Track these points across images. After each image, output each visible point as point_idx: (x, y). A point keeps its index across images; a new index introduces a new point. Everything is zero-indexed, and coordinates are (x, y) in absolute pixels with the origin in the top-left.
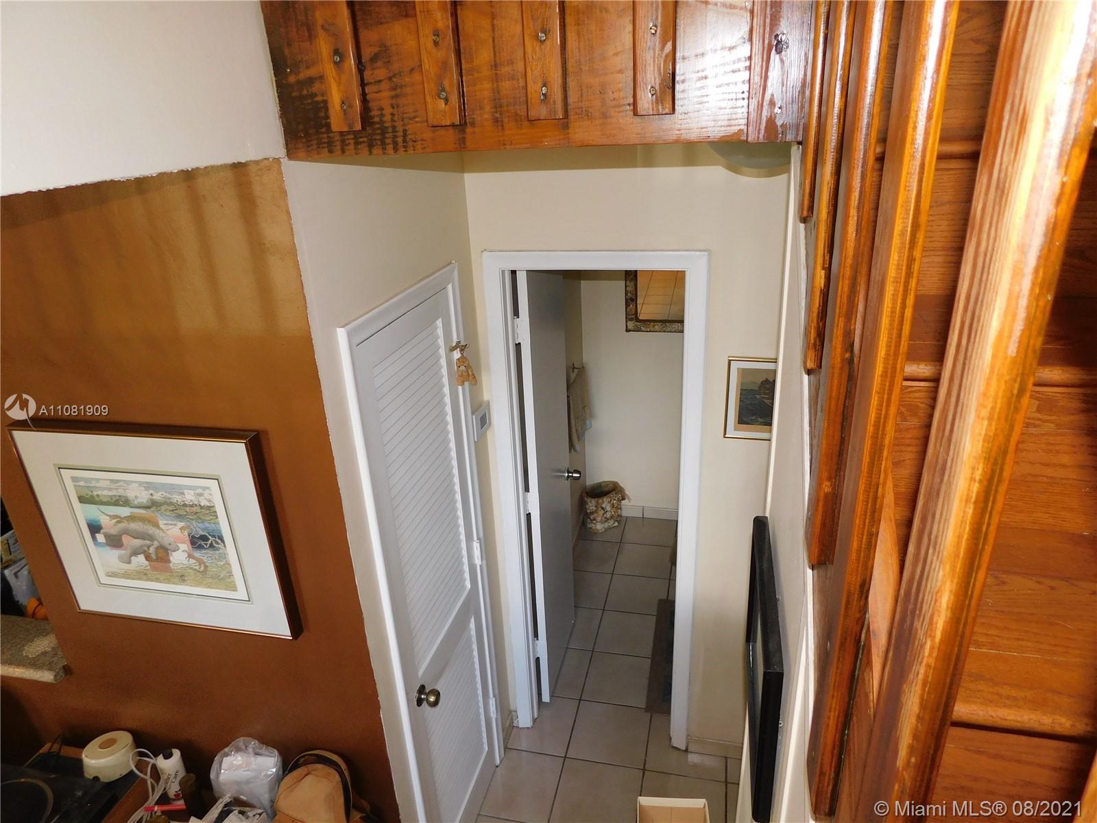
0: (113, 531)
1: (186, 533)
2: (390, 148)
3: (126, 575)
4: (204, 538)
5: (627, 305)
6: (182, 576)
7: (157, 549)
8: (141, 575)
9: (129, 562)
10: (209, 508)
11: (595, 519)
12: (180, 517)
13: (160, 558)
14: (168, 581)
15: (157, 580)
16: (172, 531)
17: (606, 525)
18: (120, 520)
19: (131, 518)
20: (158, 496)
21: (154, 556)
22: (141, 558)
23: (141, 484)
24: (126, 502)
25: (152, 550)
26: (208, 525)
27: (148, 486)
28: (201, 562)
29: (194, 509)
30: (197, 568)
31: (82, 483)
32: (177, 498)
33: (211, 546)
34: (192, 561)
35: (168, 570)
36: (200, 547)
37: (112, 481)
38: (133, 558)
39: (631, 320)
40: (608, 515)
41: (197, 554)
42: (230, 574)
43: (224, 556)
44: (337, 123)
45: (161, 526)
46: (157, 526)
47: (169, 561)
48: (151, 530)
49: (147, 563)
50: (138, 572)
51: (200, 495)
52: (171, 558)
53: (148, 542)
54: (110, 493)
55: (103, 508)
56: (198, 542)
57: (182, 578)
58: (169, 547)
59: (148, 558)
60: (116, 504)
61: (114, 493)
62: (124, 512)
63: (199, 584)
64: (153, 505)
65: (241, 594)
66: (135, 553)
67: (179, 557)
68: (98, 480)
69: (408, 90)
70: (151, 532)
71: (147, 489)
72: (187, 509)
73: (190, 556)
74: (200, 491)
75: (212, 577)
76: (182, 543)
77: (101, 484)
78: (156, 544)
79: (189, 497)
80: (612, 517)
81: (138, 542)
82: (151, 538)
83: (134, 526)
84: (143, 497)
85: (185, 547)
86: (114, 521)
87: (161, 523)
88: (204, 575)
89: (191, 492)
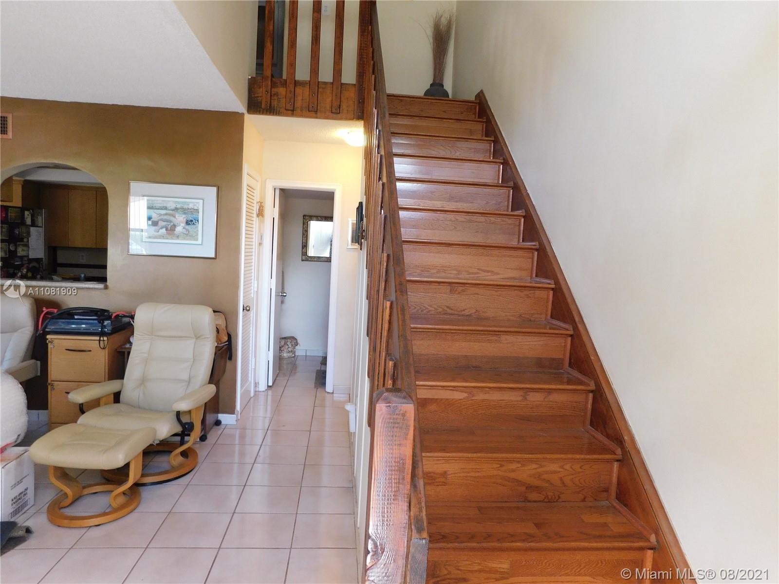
0: (156, 220)
1: (185, 219)
2: (275, 114)
3: (155, 237)
4: (192, 221)
5: (303, 248)
6: (178, 236)
7: (171, 226)
8: (162, 237)
9: (158, 232)
10: (197, 210)
11: (283, 350)
12: (185, 213)
13: (171, 229)
14: (172, 239)
15: (167, 239)
16: (180, 219)
17: (289, 354)
18: (160, 215)
19: (166, 214)
20: (178, 206)
21: (169, 229)
22: (164, 229)
23: (173, 202)
24: (166, 208)
25: (170, 226)
26: (194, 216)
27: (177, 202)
28: (187, 230)
29: (191, 210)
30: (185, 232)
31: (150, 202)
32: (186, 207)
33: (194, 223)
34: (184, 230)
35: (174, 234)
36: (189, 224)
37: (163, 201)
38: (161, 230)
39: (304, 255)
40: (290, 349)
41: (187, 227)
42: (197, 235)
43: (197, 227)
44: (263, 106)
45: (176, 217)
46: (175, 217)
47: (175, 230)
48: (172, 218)
49: (165, 231)
50: (161, 236)
51: (195, 205)
52: (176, 229)
53: (169, 223)
54: (160, 205)
55: (155, 211)
56: (188, 222)
57: (178, 237)
58: (176, 224)
59: (166, 230)
60: (162, 209)
61: (162, 205)
62: (163, 212)
63: (184, 239)
64: (176, 209)
65: (199, 242)
66: (162, 228)
67: (179, 229)
68: (157, 200)
69: (281, 102)
70: (171, 220)
71: (175, 203)
72: (189, 210)
73: (184, 228)
74: (196, 204)
75: (190, 236)
76: (182, 223)
77: (158, 202)
78: (172, 224)
79: (191, 206)
80: (291, 351)
81: (164, 224)
82: (171, 222)
83: (165, 217)
84: (173, 206)
85: (183, 225)
86: (158, 215)
87: (177, 216)
88: (187, 235)
89: (192, 204)
